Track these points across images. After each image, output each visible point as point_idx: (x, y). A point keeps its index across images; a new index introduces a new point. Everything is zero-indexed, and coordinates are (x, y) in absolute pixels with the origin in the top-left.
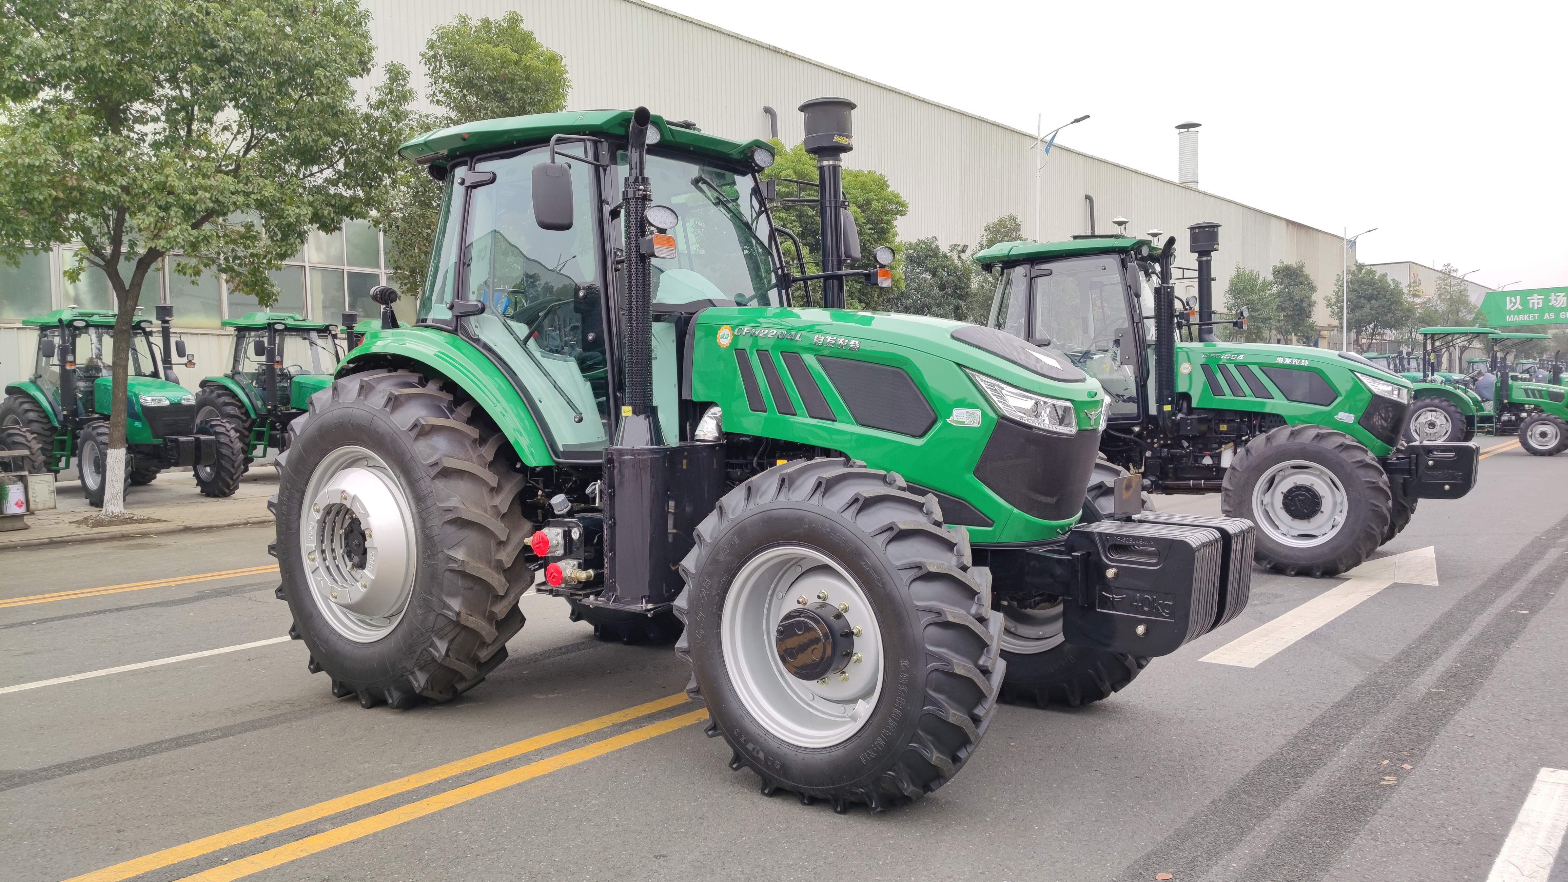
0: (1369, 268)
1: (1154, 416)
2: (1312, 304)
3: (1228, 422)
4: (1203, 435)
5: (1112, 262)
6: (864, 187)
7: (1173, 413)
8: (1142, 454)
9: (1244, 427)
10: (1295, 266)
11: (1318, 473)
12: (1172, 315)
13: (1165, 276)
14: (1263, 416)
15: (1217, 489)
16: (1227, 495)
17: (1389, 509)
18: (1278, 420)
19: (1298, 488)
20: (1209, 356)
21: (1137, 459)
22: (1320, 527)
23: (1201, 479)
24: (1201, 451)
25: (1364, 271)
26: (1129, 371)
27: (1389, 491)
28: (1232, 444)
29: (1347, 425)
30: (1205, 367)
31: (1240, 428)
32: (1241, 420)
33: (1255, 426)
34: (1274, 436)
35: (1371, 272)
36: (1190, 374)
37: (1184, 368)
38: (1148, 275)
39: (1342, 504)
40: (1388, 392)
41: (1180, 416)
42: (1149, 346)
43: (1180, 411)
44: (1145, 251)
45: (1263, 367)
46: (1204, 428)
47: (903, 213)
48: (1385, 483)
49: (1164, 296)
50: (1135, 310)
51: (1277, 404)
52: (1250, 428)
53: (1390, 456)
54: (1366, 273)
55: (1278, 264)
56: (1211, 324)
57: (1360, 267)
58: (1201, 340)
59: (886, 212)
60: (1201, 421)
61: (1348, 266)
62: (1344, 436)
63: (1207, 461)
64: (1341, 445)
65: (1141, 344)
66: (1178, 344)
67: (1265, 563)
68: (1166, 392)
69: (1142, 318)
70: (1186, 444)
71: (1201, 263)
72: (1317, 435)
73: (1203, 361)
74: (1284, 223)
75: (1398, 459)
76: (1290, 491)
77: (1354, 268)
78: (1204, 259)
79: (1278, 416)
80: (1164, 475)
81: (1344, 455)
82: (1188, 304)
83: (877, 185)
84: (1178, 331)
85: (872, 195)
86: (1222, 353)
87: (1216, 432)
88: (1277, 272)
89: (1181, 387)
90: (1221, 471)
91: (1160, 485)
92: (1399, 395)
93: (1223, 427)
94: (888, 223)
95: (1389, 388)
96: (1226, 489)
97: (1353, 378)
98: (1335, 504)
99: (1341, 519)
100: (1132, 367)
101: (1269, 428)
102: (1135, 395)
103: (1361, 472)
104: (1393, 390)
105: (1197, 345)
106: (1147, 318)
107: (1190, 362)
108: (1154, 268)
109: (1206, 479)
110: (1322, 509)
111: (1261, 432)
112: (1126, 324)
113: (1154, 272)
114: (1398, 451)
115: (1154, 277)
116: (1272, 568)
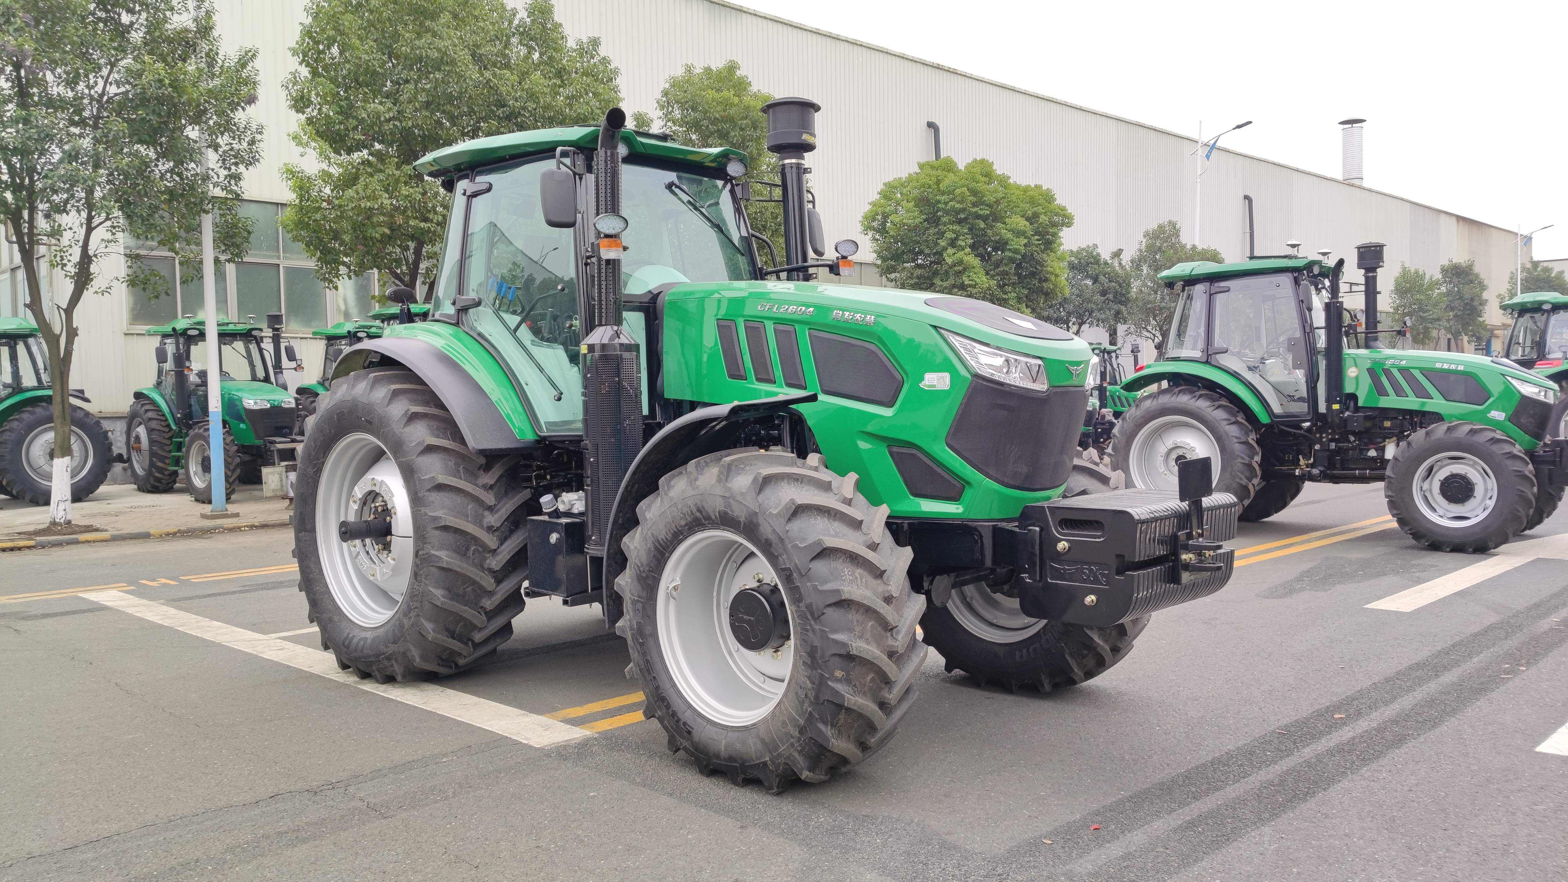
0: (1545, 264)
1: (1322, 414)
2: (1483, 303)
3: (1392, 419)
4: (1367, 431)
5: (1286, 280)
6: (1033, 202)
7: (1341, 411)
8: (1311, 447)
9: (1406, 423)
10: (1464, 265)
11: (1471, 463)
12: (1341, 327)
13: (1334, 290)
14: (1422, 414)
15: (1381, 478)
16: (1390, 482)
17: (1533, 494)
18: (1437, 417)
19: (1453, 476)
20: (1374, 362)
21: (1307, 451)
22: (1473, 510)
23: (1366, 469)
24: (1366, 444)
25: (1539, 269)
26: (1300, 375)
27: (1534, 479)
28: (1395, 438)
29: (1499, 422)
30: (1371, 372)
31: (1402, 425)
32: (1404, 418)
33: (1416, 423)
34: (1432, 431)
35: (1547, 270)
36: (1357, 378)
37: (1351, 372)
38: (1318, 290)
39: (1492, 489)
40: (1535, 393)
41: (1347, 414)
42: (1319, 352)
43: (1347, 409)
44: (1316, 270)
45: (1425, 372)
46: (1369, 424)
47: (1069, 225)
48: (1530, 472)
49: (1334, 310)
50: (1306, 322)
51: (1436, 403)
52: (1411, 424)
53: (1538, 450)
54: (1542, 270)
55: (1446, 263)
56: (1376, 332)
57: (1536, 264)
58: (1367, 347)
59: (1054, 225)
60: (1367, 418)
61: (1522, 264)
62: (1494, 431)
63: (1372, 453)
64: (1492, 439)
65: (1312, 350)
66: (1346, 351)
67: (1424, 541)
68: (1334, 393)
69: (1313, 329)
70: (1352, 438)
71: (1367, 279)
72: (1471, 431)
73: (1369, 366)
74: (1454, 219)
75: (1545, 452)
76: (1447, 479)
77: (1529, 265)
78: (1370, 275)
79: (1437, 413)
80: (1331, 465)
81: (1495, 448)
82: (1355, 316)
83: (1045, 199)
84: (1345, 339)
85: (1040, 209)
86: (1386, 359)
87: (1380, 428)
88: (1444, 271)
89: (1349, 388)
90: (1384, 462)
91: (1328, 474)
92: (1545, 396)
93: (1387, 424)
94: (1054, 235)
95: (1536, 390)
96: (1389, 477)
97: (1504, 383)
98: (1486, 490)
99: (1491, 504)
100: (1303, 371)
101: (1429, 424)
102: (1305, 395)
103: (1509, 462)
104: (1540, 392)
105: (1363, 352)
106: (1317, 328)
107: (1356, 366)
108: (1323, 284)
109: (1371, 469)
110: (1475, 494)
111: (1421, 427)
112: (1298, 334)
113: (1324, 288)
114: (1545, 445)
115: (1324, 292)
116: (1429, 546)
